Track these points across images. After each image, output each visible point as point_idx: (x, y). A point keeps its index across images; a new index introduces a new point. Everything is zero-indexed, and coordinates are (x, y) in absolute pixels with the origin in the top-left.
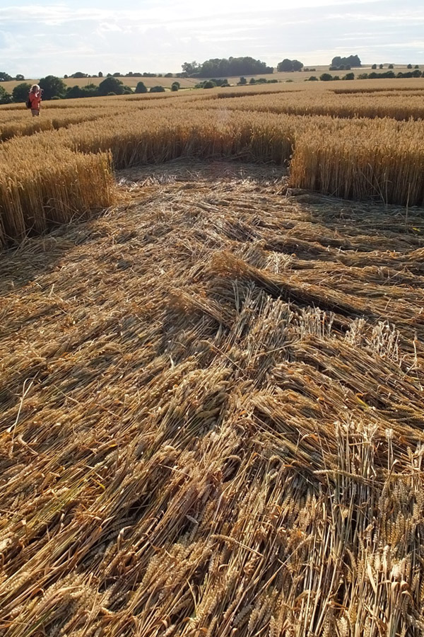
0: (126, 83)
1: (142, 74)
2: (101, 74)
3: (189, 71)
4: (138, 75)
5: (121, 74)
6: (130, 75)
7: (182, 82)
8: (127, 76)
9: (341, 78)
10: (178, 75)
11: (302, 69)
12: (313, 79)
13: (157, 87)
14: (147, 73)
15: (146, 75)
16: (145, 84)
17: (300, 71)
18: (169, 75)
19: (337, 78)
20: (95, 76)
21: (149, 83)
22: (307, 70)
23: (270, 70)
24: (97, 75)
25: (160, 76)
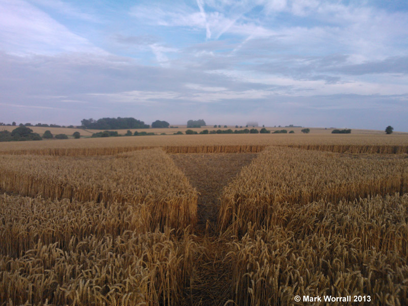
0: (36, 130)
1: (49, 125)
2: (14, 124)
3: (87, 124)
4: (46, 126)
5: (31, 124)
6: (39, 125)
7: (82, 132)
8: (37, 126)
9: (198, 132)
10: (78, 127)
11: (169, 127)
12: (179, 133)
13: (61, 135)
14: (53, 124)
15: (52, 126)
16: (52, 133)
17: (168, 128)
18: (71, 127)
19: (196, 133)
20: (9, 125)
21: (54, 132)
22: (172, 127)
23: (147, 127)
24: (11, 124)
25: (64, 127)
